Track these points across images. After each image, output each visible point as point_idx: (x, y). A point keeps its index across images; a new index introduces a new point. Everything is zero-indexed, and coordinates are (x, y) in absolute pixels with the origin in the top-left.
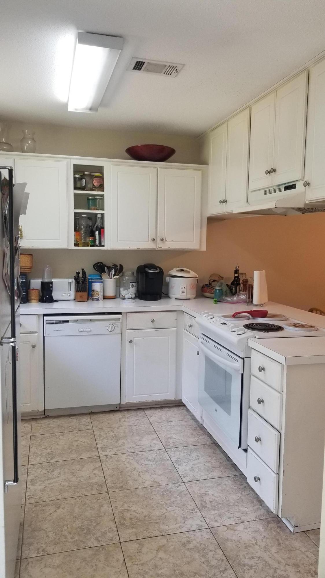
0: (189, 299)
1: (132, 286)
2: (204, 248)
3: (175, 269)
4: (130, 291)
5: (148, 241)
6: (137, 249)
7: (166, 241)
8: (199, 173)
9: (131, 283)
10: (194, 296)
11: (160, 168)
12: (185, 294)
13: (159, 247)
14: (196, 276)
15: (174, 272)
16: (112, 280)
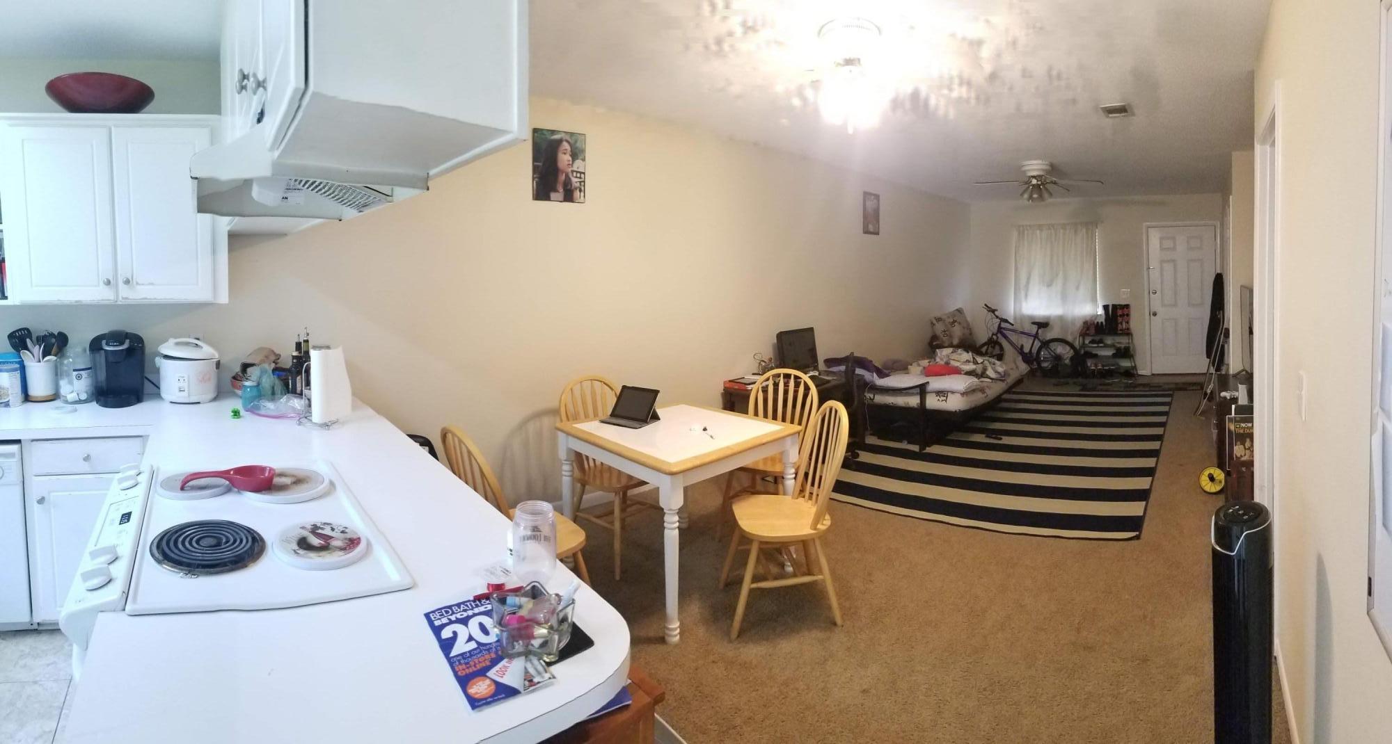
0: (199, 403)
1: (79, 377)
2: (224, 298)
3: (172, 341)
4: (76, 387)
5: (96, 286)
6: (76, 302)
7: (137, 283)
8: (206, 131)
9: (74, 370)
10: (211, 395)
11: (116, 126)
12: (185, 394)
13: (123, 298)
14: (214, 355)
15: (167, 349)
16: (42, 363)
